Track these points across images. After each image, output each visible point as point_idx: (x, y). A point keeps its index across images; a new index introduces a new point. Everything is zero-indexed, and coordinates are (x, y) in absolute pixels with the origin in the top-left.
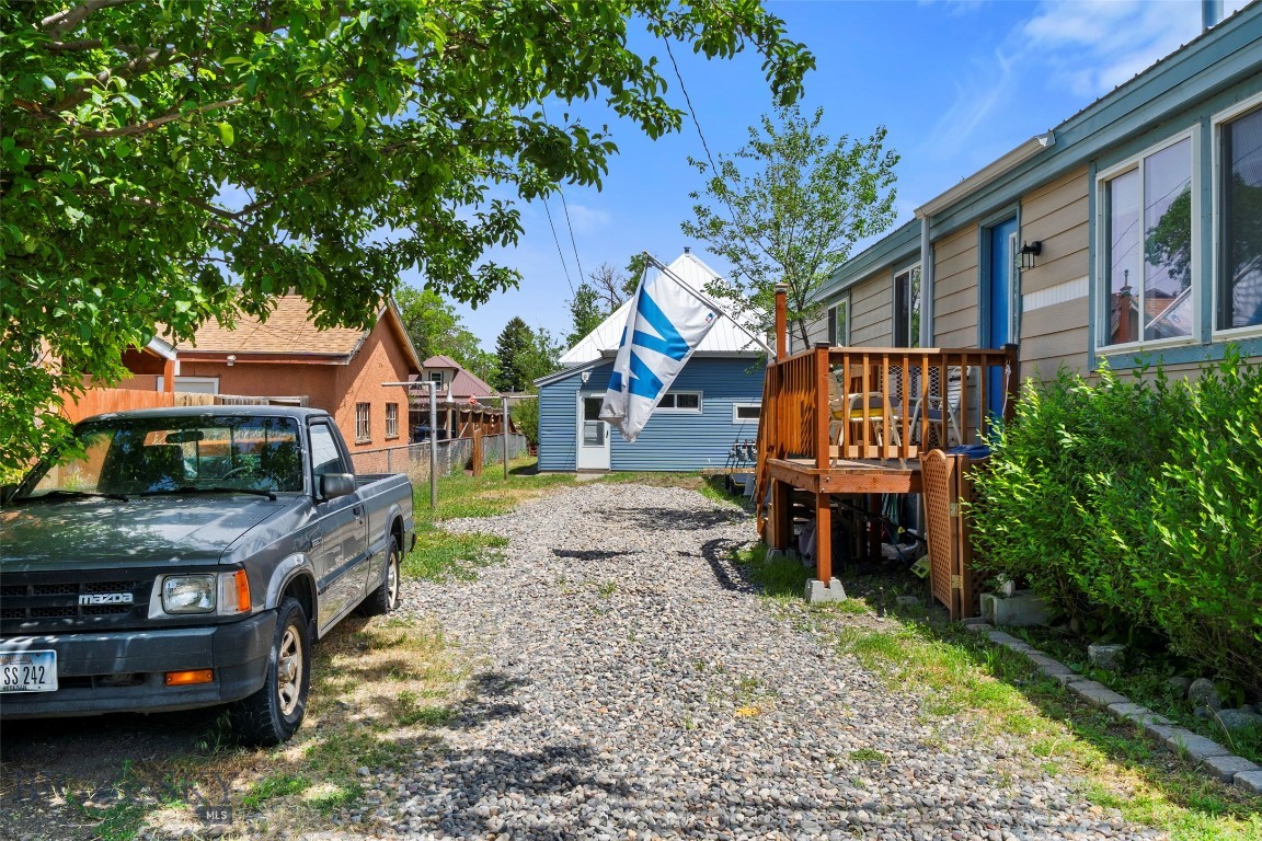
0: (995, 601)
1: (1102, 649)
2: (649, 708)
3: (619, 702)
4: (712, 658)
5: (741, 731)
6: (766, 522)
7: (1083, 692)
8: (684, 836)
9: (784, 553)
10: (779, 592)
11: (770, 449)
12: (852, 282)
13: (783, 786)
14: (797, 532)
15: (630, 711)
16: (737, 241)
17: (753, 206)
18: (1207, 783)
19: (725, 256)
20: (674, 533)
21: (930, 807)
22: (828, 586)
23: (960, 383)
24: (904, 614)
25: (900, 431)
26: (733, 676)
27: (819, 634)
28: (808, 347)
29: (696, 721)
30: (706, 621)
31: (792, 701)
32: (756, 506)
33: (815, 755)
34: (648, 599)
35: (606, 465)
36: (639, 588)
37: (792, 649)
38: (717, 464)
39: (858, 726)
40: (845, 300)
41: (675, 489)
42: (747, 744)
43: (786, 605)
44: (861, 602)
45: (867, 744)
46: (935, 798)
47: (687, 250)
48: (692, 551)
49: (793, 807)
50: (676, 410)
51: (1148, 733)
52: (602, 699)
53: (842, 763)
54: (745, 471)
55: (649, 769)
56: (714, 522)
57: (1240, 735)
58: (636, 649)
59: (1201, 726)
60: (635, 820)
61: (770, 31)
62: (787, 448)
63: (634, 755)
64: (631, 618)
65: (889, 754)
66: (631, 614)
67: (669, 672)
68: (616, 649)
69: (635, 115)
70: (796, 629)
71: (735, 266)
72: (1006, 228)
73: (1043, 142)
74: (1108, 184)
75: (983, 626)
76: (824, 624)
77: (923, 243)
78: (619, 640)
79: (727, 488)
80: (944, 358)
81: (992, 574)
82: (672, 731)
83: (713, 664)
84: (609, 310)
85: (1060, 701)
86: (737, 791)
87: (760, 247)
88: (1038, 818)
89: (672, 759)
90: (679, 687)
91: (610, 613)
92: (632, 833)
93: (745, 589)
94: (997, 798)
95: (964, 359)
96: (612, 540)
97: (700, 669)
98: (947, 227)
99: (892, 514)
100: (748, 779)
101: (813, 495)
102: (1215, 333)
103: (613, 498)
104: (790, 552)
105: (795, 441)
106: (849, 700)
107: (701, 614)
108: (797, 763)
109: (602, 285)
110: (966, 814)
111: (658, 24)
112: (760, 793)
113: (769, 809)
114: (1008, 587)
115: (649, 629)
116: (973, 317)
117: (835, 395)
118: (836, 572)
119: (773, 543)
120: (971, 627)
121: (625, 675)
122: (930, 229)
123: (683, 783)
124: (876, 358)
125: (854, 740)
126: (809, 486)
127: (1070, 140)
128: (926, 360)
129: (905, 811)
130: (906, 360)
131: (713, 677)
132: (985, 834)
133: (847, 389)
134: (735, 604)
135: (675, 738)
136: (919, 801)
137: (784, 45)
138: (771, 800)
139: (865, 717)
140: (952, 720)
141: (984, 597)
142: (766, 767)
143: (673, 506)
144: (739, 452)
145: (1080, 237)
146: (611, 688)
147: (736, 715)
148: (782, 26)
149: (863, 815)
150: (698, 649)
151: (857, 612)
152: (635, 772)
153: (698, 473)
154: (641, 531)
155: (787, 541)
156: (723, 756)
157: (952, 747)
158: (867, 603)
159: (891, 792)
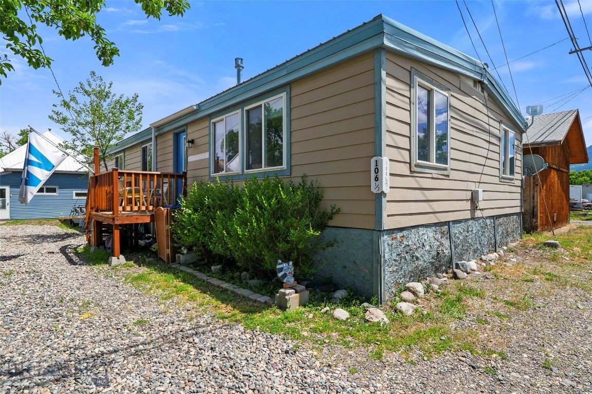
0: (181, 256)
1: (215, 267)
2: (34, 325)
3: (17, 326)
4: (67, 296)
5: (83, 326)
6: (90, 236)
7: (212, 282)
8: (56, 383)
9: (99, 248)
10: (98, 263)
11: (92, 208)
12: (125, 147)
13: (105, 344)
14: (104, 239)
15: (23, 329)
16: (75, 127)
17: (83, 115)
18: (250, 303)
19: (69, 132)
20: (45, 244)
21: (166, 336)
22: (118, 259)
23: (167, 184)
24: (149, 265)
25: (146, 201)
26: (78, 302)
27: (116, 278)
28: (107, 170)
29: (60, 326)
30: (63, 280)
31: (106, 306)
32: (85, 230)
33: (118, 327)
34: (32, 275)
35: (8, 217)
36: (27, 270)
37: (105, 285)
38: (66, 214)
39: (135, 311)
40: (122, 154)
41: (45, 226)
42: (87, 330)
43: (101, 268)
44: (132, 263)
45: (140, 318)
46: (168, 332)
47: (50, 130)
48: (55, 251)
49: (110, 353)
50: (45, 194)
51: (233, 292)
52: (6, 327)
53: (130, 327)
54: (79, 217)
55: (35, 355)
56: (65, 238)
57: (256, 287)
58: (26, 299)
59: (246, 286)
60: (27, 384)
61: (98, 33)
62: (100, 208)
63: (26, 350)
64: (23, 285)
65: (149, 319)
66: (23, 283)
67: (45, 306)
68: (15, 301)
69: (23, 55)
70: (106, 277)
71: (74, 137)
72: (182, 134)
73: (195, 107)
74: (215, 124)
75: (178, 265)
76: (118, 273)
77: (153, 136)
78: (16, 296)
79: (71, 224)
80: (162, 176)
81: (180, 248)
82: (48, 333)
83: (68, 298)
84: (8, 151)
85: (205, 287)
86: (83, 353)
87: (86, 131)
88: (203, 329)
89: (48, 347)
90: (51, 312)
91: (11, 284)
92: (26, 391)
93: (82, 264)
94: (189, 326)
95: (169, 176)
96: (12, 250)
97: (62, 301)
98: (161, 132)
99: (142, 230)
100: (88, 346)
101: (112, 225)
102: (245, 171)
103: (12, 231)
104: (102, 247)
105: (104, 205)
106: (131, 301)
107: (60, 277)
108: (110, 333)
109: (4, 141)
110: (180, 335)
111: (38, 16)
112: (95, 351)
113: (99, 357)
114: (185, 252)
115: (33, 288)
116: (171, 163)
117: (121, 188)
118: (122, 252)
119: (93, 244)
120: (173, 266)
121: (20, 312)
122: (155, 132)
123: (55, 357)
124: (137, 175)
125: (134, 317)
126: (111, 222)
127: (203, 108)
128: (156, 176)
129: (157, 340)
130: (148, 176)
131: (68, 304)
132: (187, 340)
133: (125, 185)
134: (77, 271)
135: (50, 336)
136: (162, 335)
137: (105, 40)
138: (100, 352)
139: (137, 307)
140: (171, 301)
141: (177, 255)
142: (97, 338)
143: (45, 233)
144: (76, 210)
145: (206, 139)
146: (11, 320)
147: (80, 318)
148: (104, 32)
149: (141, 347)
150: (60, 293)
151: (130, 267)
152: (27, 359)
153: (56, 219)
154: (27, 245)
155: (100, 243)
156: (75, 339)
157: (172, 311)
158: (134, 263)
159: (151, 334)
